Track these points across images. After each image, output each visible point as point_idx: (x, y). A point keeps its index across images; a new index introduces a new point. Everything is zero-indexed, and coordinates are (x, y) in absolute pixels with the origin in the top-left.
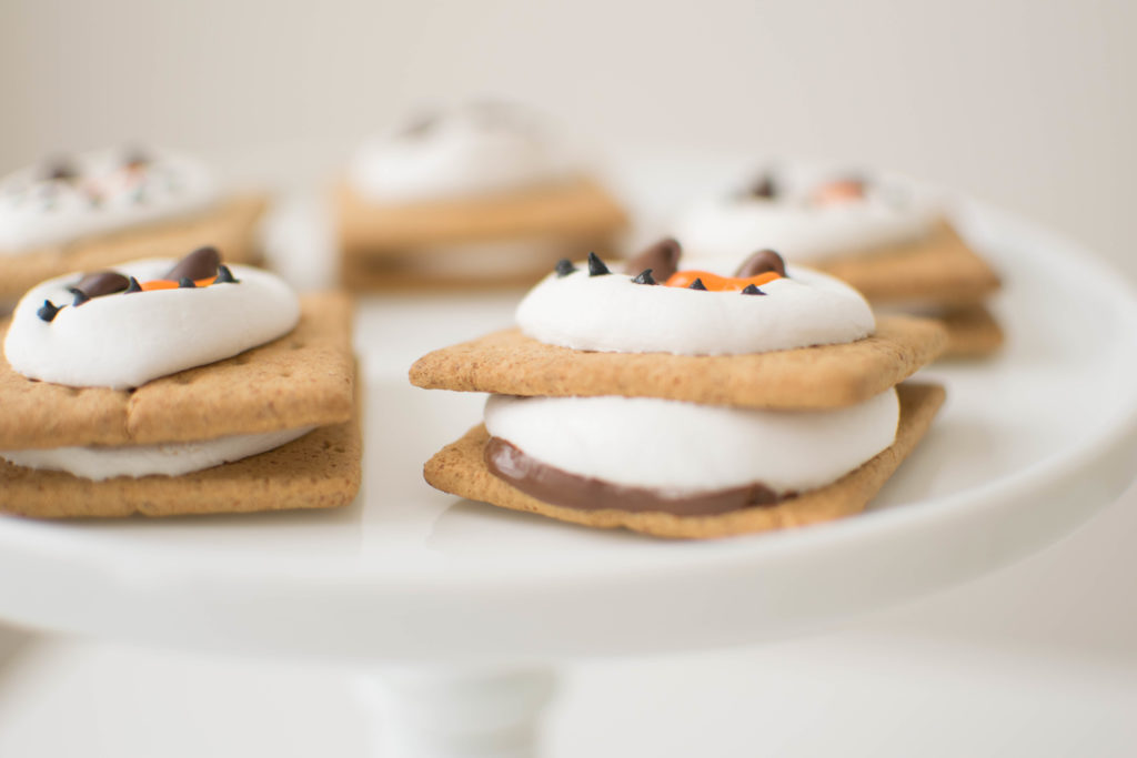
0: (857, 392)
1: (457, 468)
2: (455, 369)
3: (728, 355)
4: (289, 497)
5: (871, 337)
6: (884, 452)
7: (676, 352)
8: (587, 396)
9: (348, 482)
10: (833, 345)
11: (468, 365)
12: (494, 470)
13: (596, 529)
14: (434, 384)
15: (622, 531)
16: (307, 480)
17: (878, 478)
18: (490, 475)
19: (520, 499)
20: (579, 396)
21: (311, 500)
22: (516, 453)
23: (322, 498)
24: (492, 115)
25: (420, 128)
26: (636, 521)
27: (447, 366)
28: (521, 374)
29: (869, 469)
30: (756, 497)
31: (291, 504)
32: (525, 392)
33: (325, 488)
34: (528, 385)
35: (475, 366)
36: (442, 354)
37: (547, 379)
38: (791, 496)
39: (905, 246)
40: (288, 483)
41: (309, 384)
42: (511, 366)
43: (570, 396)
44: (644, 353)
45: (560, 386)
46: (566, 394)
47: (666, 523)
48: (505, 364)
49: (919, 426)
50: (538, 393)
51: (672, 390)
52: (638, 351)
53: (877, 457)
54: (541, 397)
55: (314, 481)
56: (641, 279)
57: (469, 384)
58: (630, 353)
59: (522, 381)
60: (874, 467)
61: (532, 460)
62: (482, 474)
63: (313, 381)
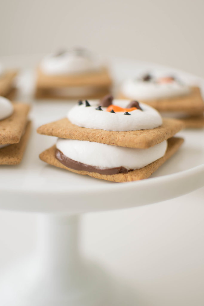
0: (150, 144)
1: (48, 156)
2: (48, 130)
3: (118, 131)
4: (3, 162)
5: (160, 127)
6: (160, 159)
7: (104, 130)
8: (81, 140)
9: (18, 159)
10: (147, 129)
11: (51, 129)
12: (56, 157)
13: (81, 175)
14: (43, 133)
15: (87, 176)
16: (7, 158)
17: (157, 166)
18: (55, 159)
19: (62, 165)
20: (78, 140)
21: (8, 163)
22: (62, 154)
23: (11, 163)
24: (80, 52)
25: (60, 54)
26: (91, 174)
27: (46, 129)
28: (64, 133)
29: (155, 163)
30: (122, 170)
31: (4, 163)
32: (65, 137)
33: (12, 160)
34: (65, 136)
35: (53, 130)
36: (45, 126)
37: (70, 135)
38: (131, 170)
39: (182, 96)
40: (3, 158)
41: (9, 133)
42: (62, 131)
43: (76, 140)
44: (96, 129)
45: (73, 137)
46: (75, 139)
47: (98, 175)
48: (60, 130)
49: (173, 150)
50: (68, 138)
51: (101, 140)
52: (95, 128)
53: (158, 160)
54: (69, 139)
55: (9, 158)
56: (98, 109)
57: (51, 134)
58: (93, 129)
59: (64, 135)
60: (156, 163)
61: (65, 156)
62: (53, 158)
63: (10, 132)
